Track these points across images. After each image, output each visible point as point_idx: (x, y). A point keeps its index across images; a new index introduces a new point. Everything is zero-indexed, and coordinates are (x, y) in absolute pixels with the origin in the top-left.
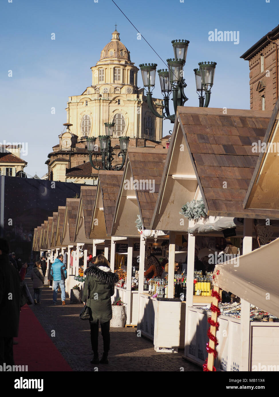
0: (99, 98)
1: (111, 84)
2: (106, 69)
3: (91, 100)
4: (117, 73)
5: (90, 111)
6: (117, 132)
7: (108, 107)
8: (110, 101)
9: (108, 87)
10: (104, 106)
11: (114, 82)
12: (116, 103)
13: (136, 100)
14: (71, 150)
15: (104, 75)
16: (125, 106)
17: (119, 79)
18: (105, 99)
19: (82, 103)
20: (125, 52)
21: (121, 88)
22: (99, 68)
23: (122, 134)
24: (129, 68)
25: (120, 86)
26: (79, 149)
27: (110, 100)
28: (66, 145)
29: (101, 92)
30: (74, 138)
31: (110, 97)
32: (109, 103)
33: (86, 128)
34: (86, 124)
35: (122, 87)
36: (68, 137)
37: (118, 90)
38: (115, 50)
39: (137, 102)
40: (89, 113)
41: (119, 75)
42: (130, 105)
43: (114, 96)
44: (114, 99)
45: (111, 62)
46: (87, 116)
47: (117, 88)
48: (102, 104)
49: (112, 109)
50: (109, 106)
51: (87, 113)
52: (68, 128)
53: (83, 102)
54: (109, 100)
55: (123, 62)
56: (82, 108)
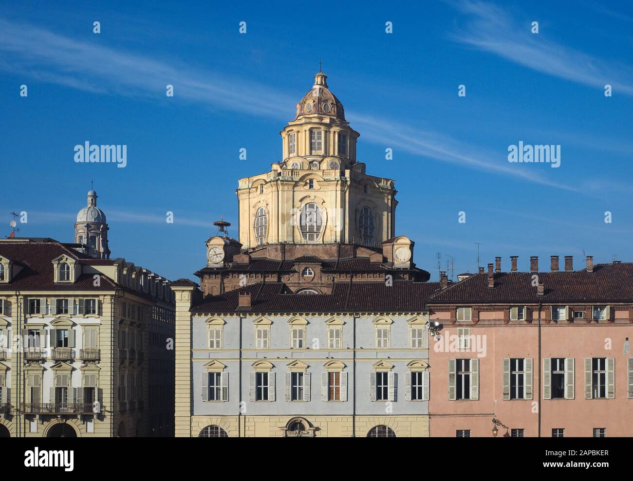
0: (277, 178)
1: (305, 157)
2: (298, 132)
3: (267, 183)
4: (316, 138)
5: (265, 200)
6: (308, 234)
7: (292, 192)
8: (294, 183)
9: (299, 161)
10: (286, 193)
11: (311, 153)
12: (305, 185)
13: (339, 179)
14: (225, 265)
15: (296, 143)
16: (321, 190)
17: (320, 149)
18: (286, 179)
19: (255, 189)
20: (332, 104)
21: (320, 163)
22: (290, 133)
23: (317, 237)
24: (335, 129)
25: (320, 159)
26: (238, 265)
27: (294, 181)
28: (216, 257)
30: (233, 248)
31: (296, 175)
32: (295, 186)
33: (262, 229)
34: (261, 222)
35: (322, 160)
36: (218, 245)
37: (316, 165)
38: (314, 101)
39: (340, 182)
40: (265, 204)
41: (319, 141)
42: (330, 188)
43: (302, 174)
44: (302, 179)
45: (308, 121)
46: (262, 209)
47: (314, 163)
48: (280, 188)
49: (299, 195)
50: (294, 191)
51: (262, 205)
52: (222, 230)
53: (257, 188)
54: (292, 181)
55: (327, 120)
56: (255, 197)
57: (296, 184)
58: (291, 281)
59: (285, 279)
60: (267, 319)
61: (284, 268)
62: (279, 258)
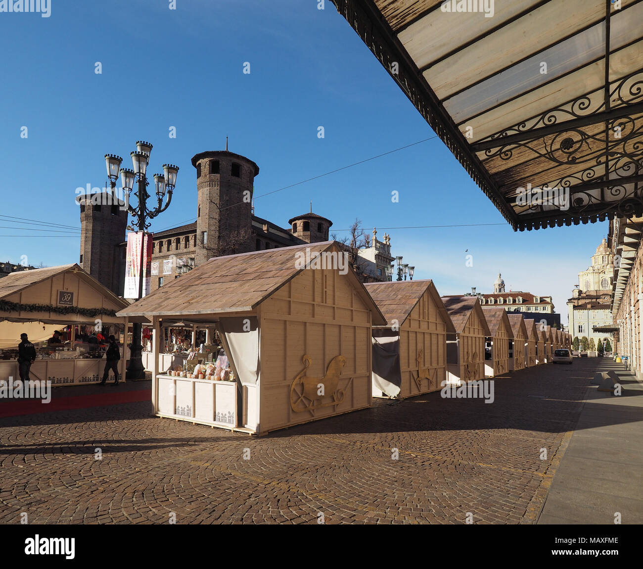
0: (593, 272)
1: (601, 264)
2: (598, 257)
3: (589, 273)
4: (604, 259)
6: (604, 287)
9: (599, 266)
10: (596, 276)
11: (603, 263)
12: (603, 273)
14: (579, 297)
15: (597, 261)
16: (608, 274)
17: (606, 262)
18: (597, 272)
22: (595, 258)
23: (607, 288)
26: (582, 297)
28: (576, 295)
29: (596, 268)
30: (580, 292)
31: (599, 270)
33: (587, 287)
34: (587, 284)
35: (607, 265)
36: (577, 292)
37: (605, 267)
38: (603, 248)
45: (601, 254)
48: (595, 274)
50: (599, 275)
51: (588, 279)
52: (577, 287)
53: (586, 274)
55: (608, 253)
56: (585, 277)
57: (600, 273)
58: (600, 300)
59: (598, 300)
60: (596, 311)
61: (598, 297)
62: (595, 294)
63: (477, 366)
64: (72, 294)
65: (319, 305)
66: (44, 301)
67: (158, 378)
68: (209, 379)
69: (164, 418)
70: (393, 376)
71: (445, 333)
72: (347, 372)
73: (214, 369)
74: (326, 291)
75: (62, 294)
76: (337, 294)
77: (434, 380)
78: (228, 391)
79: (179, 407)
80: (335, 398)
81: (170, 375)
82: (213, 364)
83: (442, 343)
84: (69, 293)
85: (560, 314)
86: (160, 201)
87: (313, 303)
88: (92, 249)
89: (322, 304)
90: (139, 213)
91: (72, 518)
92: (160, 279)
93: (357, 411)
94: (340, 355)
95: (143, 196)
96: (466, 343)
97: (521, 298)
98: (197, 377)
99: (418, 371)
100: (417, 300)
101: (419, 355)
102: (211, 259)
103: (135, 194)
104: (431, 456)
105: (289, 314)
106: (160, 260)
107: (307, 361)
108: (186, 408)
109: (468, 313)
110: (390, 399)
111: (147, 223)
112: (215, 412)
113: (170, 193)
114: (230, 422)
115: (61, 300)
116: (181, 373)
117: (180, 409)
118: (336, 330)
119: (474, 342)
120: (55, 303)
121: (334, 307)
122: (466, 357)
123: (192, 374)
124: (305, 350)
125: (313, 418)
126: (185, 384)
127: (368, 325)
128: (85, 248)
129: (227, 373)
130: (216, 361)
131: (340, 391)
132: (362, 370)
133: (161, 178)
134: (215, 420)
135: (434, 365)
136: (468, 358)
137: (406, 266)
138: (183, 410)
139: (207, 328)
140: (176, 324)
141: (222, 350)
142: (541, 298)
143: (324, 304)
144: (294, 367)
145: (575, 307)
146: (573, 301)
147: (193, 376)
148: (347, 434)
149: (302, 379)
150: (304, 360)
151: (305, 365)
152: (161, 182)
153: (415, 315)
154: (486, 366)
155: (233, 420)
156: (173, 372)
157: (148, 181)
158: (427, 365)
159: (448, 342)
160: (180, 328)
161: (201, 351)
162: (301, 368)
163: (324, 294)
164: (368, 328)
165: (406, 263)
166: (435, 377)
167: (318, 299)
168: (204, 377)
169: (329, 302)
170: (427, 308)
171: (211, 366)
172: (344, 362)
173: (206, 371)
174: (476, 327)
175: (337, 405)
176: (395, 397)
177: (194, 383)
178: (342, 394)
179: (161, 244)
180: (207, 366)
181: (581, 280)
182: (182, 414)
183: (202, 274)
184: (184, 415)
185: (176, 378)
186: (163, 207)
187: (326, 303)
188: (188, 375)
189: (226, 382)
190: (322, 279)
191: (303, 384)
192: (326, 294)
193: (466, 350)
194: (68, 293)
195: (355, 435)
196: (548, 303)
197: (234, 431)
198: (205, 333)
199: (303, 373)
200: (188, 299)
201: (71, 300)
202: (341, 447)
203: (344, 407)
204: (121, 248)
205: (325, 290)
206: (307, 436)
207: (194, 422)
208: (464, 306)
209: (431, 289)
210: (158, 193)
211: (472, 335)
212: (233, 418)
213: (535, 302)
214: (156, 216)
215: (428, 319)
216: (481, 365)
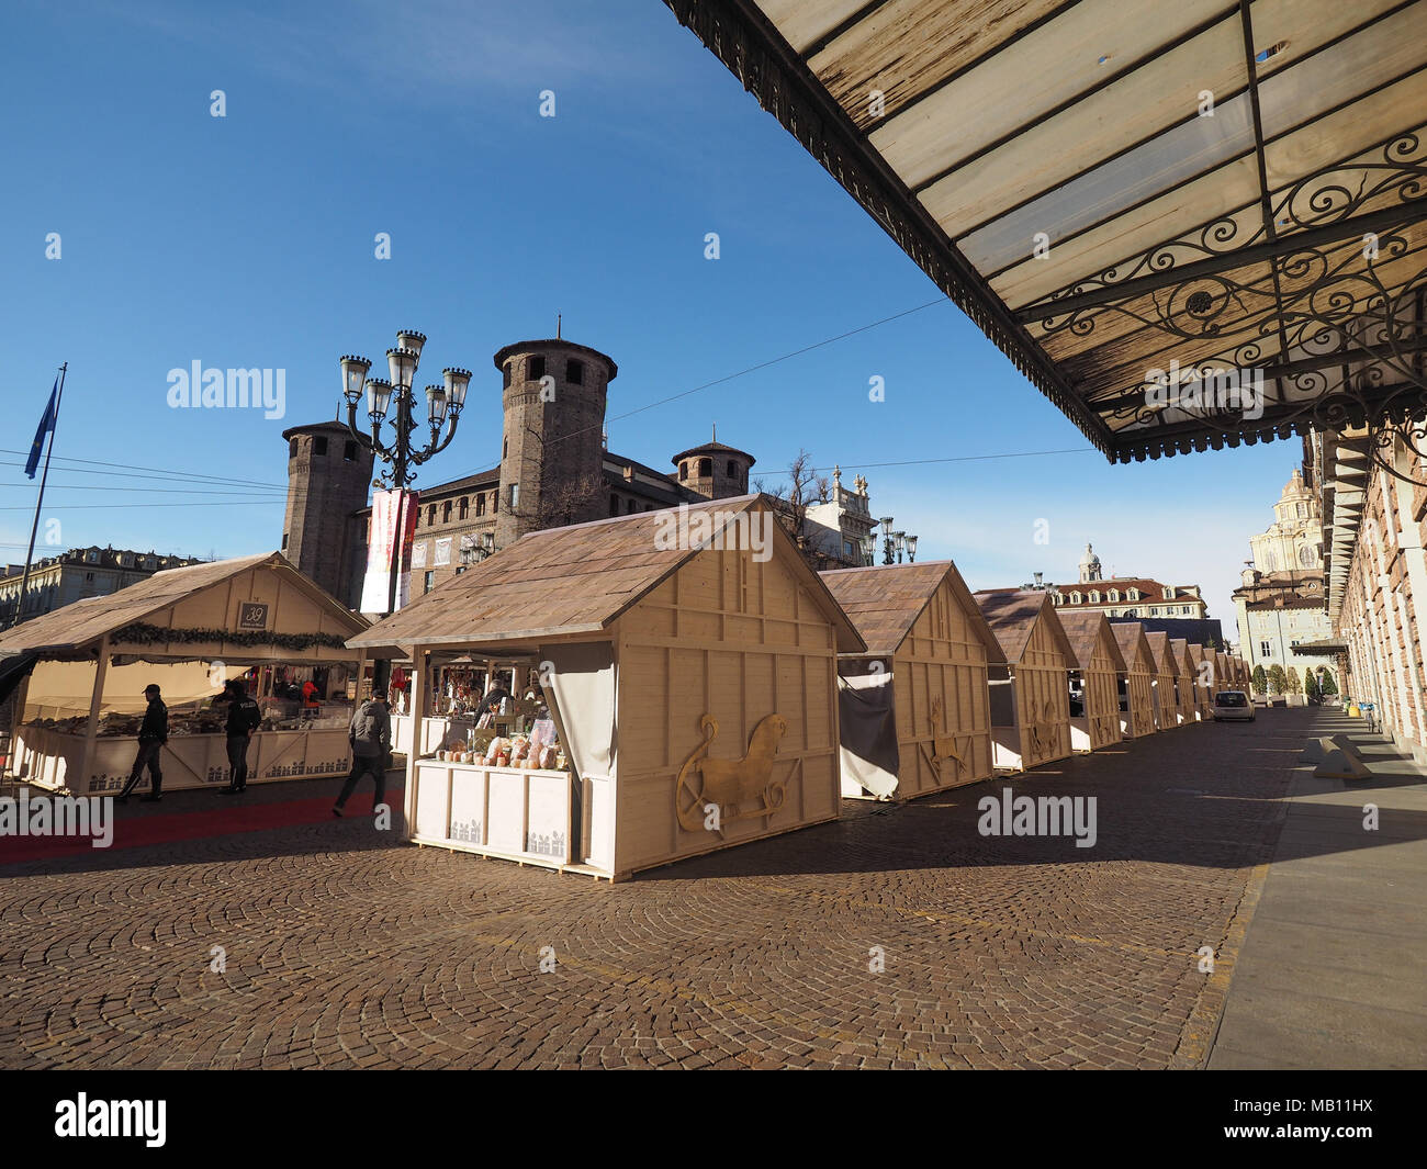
0: (1281, 534)
1: (1295, 520)
2: (1288, 506)
3: (1273, 537)
4: (1301, 508)
5: (1273, 547)
6: (1306, 564)
9: (1292, 523)
10: (1288, 542)
11: (1299, 517)
12: (1300, 537)
14: (1255, 585)
15: (1287, 512)
16: (1311, 538)
17: (1304, 514)
18: (1287, 534)
21: (1307, 522)
22: (1281, 506)
23: (1313, 565)
26: (1263, 584)
28: (1250, 581)
29: (1285, 527)
30: (1258, 575)
31: (1293, 531)
33: (1270, 564)
34: (1271, 560)
36: (1251, 574)
38: (1296, 487)
41: (1303, 510)
43: (1297, 531)
44: (1298, 533)
45: (1293, 499)
47: (1302, 523)
49: (1297, 542)
51: (1271, 550)
52: (1250, 566)
53: (1265, 540)
56: (1265, 545)
57: (1295, 536)
58: (1300, 591)
59: (1296, 590)
61: (1295, 584)
62: (1290, 579)
63: (1054, 729)
64: (265, 608)
65: (733, 617)
66: (212, 623)
67: (418, 767)
68: (518, 766)
69: (426, 846)
70: (882, 753)
71: (984, 664)
72: (791, 748)
73: (528, 746)
74: (745, 590)
75: (247, 608)
76: (767, 593)
77: (968, 760)
78: (553, 791)
79: (456, 824)
80: (766, 801)
81: (442, 759)
82: (526, 737)
83: (980, 684)
84: (261, 606)
85: (1219, 621)
86: (436, 433)
87: (721, 612)
88: (305, 522)
89: (738, 614)
90: (397, 456)
91: (239, 1055)
92: (427, 574)
93: (811, 827)
94: (775, 713)
95: (405, 425)
96: (1028, 684)
97: (1136, 591)
98: (493, 763)
99: (933, 742)
100: (925, 600)
101: (935, 709)
102: (526, 535)
103: (391, 422)
104: (969, 921)
105: (675, 634)
106: (430, 539)
107: (710, 729)
108: (471, 827)
109: (1030, 624)
110: (878, 801)
111: (409, 473)
112: (527, 834)
113: (454, 418)
114: (555, 852)
115: (244, 620)
116: (463, 756)
117: (458, 827)
118: (767, 663)
119: (1045, 680)
120: (234, 625)
121: (761, 620)
122: (1030, 713)
123: (485, 756)
124: (705, 704)
125: (723, 843)
126: (469, 776)
127: (828, 653)
128: (293, 522)
129: (552, 755)
130: (530, 730)
131: (776, 786)
132: (818, 742)
133: (438, 393)
134: (526, 850)
135: (967, 730)
136: (1035, 714)
137: (901, 535)
138: (464, 830)
139: (515, 665)
140: (457, 660)
141: (544, 708)
142: (1176, 589)
143: (742, 614)
144: (684, 739)
145: (1249, 606)
146: (1244, 593)
147: (487, 760)
148: (792, 876)
149: (699, 763)
150: (704, 724)
151: (706, 736)
152: (439, 399)
153: (922, 631)
154: (1073, 729)
155: (562, 850)
156: (447, 753)
157: (415, 398)
158: (952, 730)
159: (991, 683)
160: (463, 667)
161: (502, 712)
162: (697, 740)
163: (741, 595)
164: (829, 659)
165: (901, 530)
166: (969, 753)
167: (730, 604)
168: (507, 763)
169: (752, 609)
170: (945, 617)
171: (521, 741)
172: (783, 726)
173: (510, 751)
174: (1048, 650)
175: (771, 815)
176: (888, 797)
177: (488, 774)
178: (780, 792)
179: (433, 510)
180: (514, 740)
181: (1256, 549)
182: (461, 838)
183: (510, 563)
184: (466, 839)
185: (454, 765)
186: (439, 446)
187: (745, 611)
188: (477, 760)
189: (550, 773)
190: (738, 566)
191: (701, 772)
192: (745, 594)
193: (1029, 698)
194: (257, 606)
195: (807, 877)
196: (1193, 599)
197: (564, 872)
198: (510, 676)
199: (702, 751)
200: (482, 611)
201: (263, 620)
202: (780, 903)
203: (785, 820)
204: (360, 518)
205: (742, 586)
206: (710, 881)
207: (485, 854)
208: (1021, 609)
209: (952, 578)
210: (432, 420)
211: (1039, 667)
212: (562, 844)
213: (1165, 597)
214: (426, 459)
215: (950, 638)
216: (1063, 728)
